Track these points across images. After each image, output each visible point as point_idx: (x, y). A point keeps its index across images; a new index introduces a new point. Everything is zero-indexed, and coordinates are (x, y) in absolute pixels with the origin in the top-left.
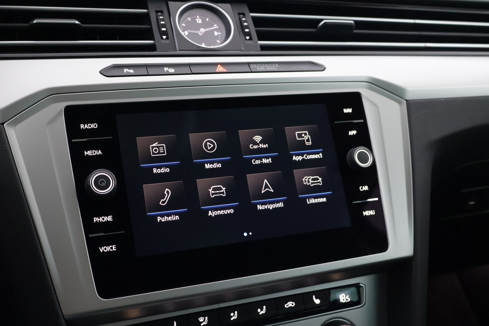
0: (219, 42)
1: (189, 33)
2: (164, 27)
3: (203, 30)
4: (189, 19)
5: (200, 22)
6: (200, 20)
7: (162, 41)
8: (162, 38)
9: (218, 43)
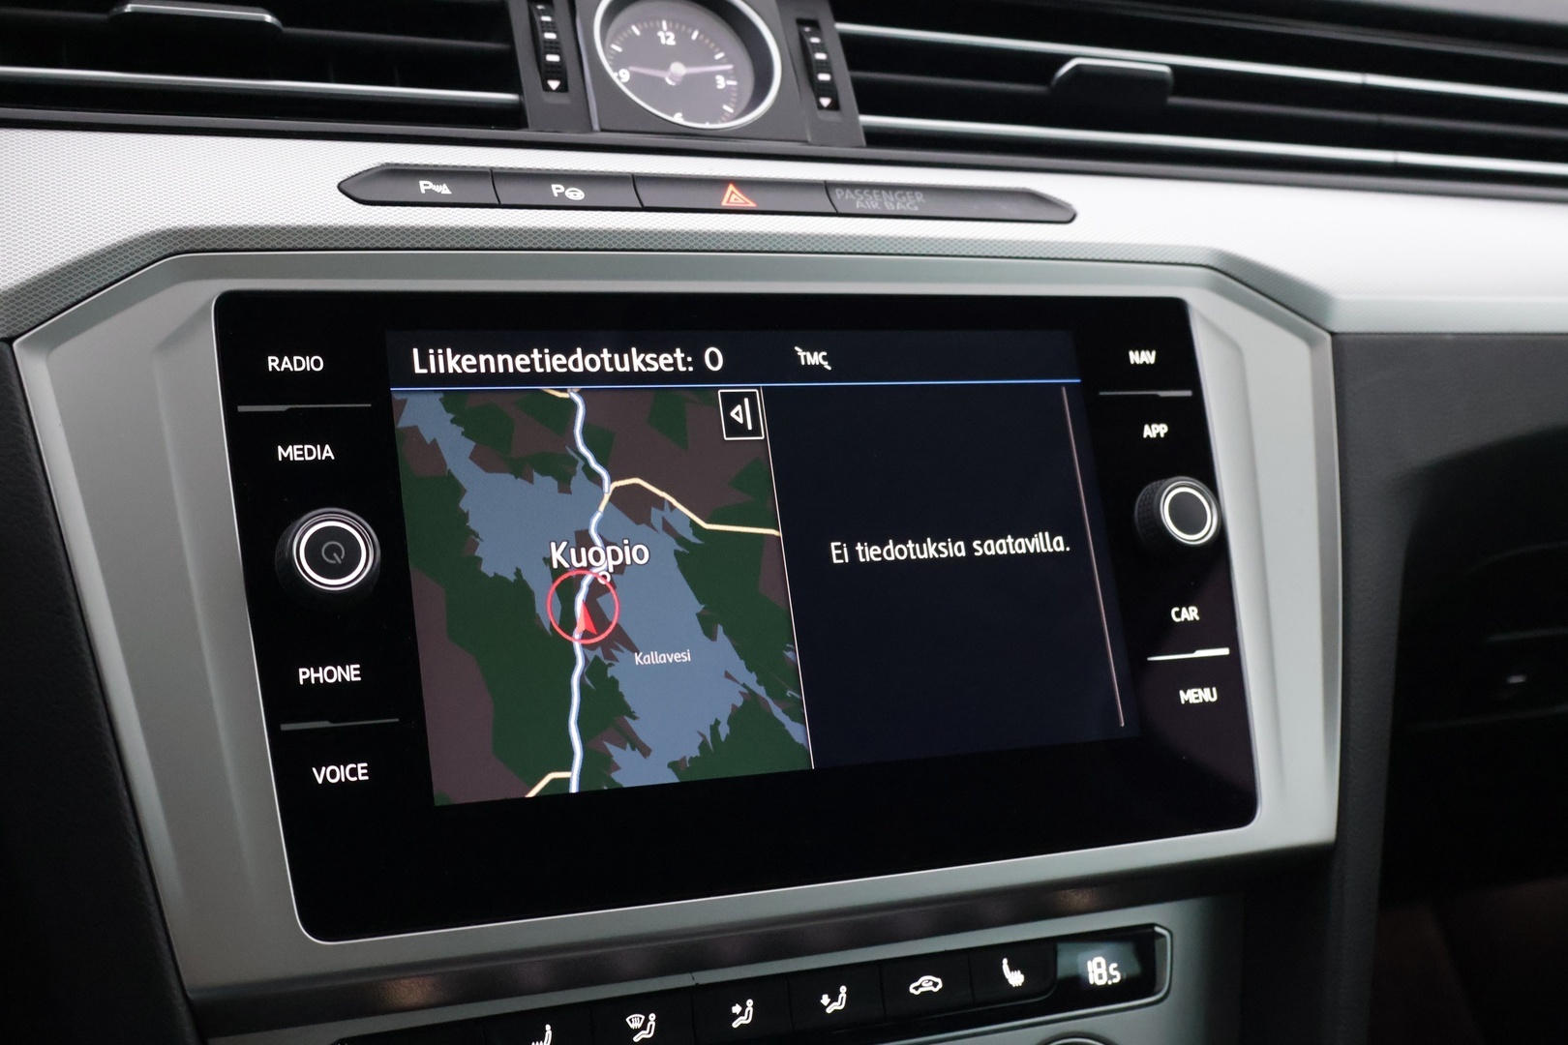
0: (731, 110)
1: (633, 75)
2: (553, 50)
3: (678, 69)
4: (636, 30)
5: (671, 42)
6: (672, 35)
7: (548, 98)
8: (547, 88)
9: (727, 114)
